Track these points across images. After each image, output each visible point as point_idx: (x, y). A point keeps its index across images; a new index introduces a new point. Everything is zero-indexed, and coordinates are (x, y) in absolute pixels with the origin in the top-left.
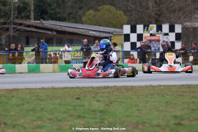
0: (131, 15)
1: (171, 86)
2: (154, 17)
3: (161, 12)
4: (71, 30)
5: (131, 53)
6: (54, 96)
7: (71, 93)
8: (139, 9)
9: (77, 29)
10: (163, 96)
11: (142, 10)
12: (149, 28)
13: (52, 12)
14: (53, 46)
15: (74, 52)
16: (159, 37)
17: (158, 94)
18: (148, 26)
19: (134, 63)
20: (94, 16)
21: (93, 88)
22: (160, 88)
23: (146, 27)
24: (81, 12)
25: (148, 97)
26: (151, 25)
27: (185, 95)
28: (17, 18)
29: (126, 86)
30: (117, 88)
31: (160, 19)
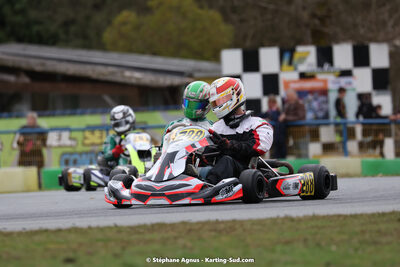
0: (242, 21)
1: (345, 217)
2: (307, 25)
3: (329, 10)
4: (72, 69)
7: (52, 246)
8: (264, 5)
9: (88, 67)
10: (318, 245)
11: (271, 7)
12: (297, 56)
13: (18, 19)
15: (83, 130)
16: (325, 81)
17: (305, 240)
18: (292, 51)
20: (137, 28)
22: (313, 223)
23: (287, 53)
24: (98, 18)
25: (273, 251)
26: (300, 49)
27: (384, 240)
30: (188, 227)
31: (326, 30)
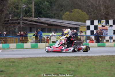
0: (90, 15)
1: (114, 56)
2: (104, 16)
3: (108, 13)
4: (56, 23)
5: (91, 37)
6: (46, 62)
7: (56, 60)
8: (95, 11)
9: (59, 23)
10: (109, 61)
11: (97, 12)
12: (101, 22)
14: (45, 33)
15: (58, 36)
16: (107, 27)
17: (106, 60)
18: (101, 21)
19: (92, 42)
20: (69, 15)
21: (68, 57)
22: (107, 57)
23: (100, 21)
24: (61, 13)
25: (100, 63)
26: (102, 21)
28: (25, 16)
29: (88, 56)
30: (82, 57)
31: (107, 17)
